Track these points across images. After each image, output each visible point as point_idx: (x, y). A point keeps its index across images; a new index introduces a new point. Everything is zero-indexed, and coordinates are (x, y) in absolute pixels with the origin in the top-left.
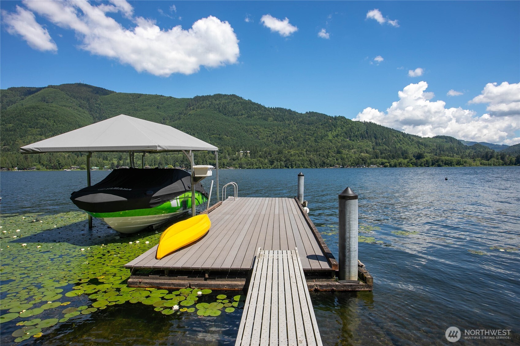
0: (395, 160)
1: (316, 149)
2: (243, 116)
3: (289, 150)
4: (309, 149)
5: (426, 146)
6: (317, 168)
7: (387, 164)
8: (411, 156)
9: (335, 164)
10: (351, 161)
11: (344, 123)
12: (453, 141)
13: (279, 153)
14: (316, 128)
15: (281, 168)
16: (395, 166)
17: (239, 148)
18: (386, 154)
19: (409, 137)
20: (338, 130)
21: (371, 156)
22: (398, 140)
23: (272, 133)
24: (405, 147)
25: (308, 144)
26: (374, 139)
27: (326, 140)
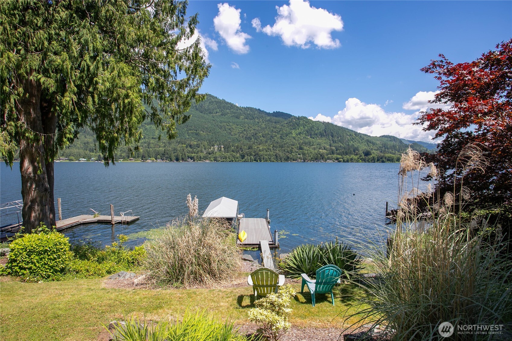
0: (348, 156)
1: (281, 145)
2: (218, 114)
3: (258, 146)
4: (275, 145)
5: (374, 144)
6: (282, 162)
7: (341, 159)
8: (361, 152)
9: (298, 159)
10: (311, 156)
11: (306, 122)
12: (396, 139)
13: (249, 148)
14: (282, 126)
15: (251, 161)
16: (348, 161)
17: (214, 142)
18: (341, 151)
19: (360, 135)
20: (301, 129)
21: (328, 152)
22: (351, 138)
23: (243, 129)
24: (356, 145)
25: (274, 141)
26: (331, 137)
27: (290, 137)
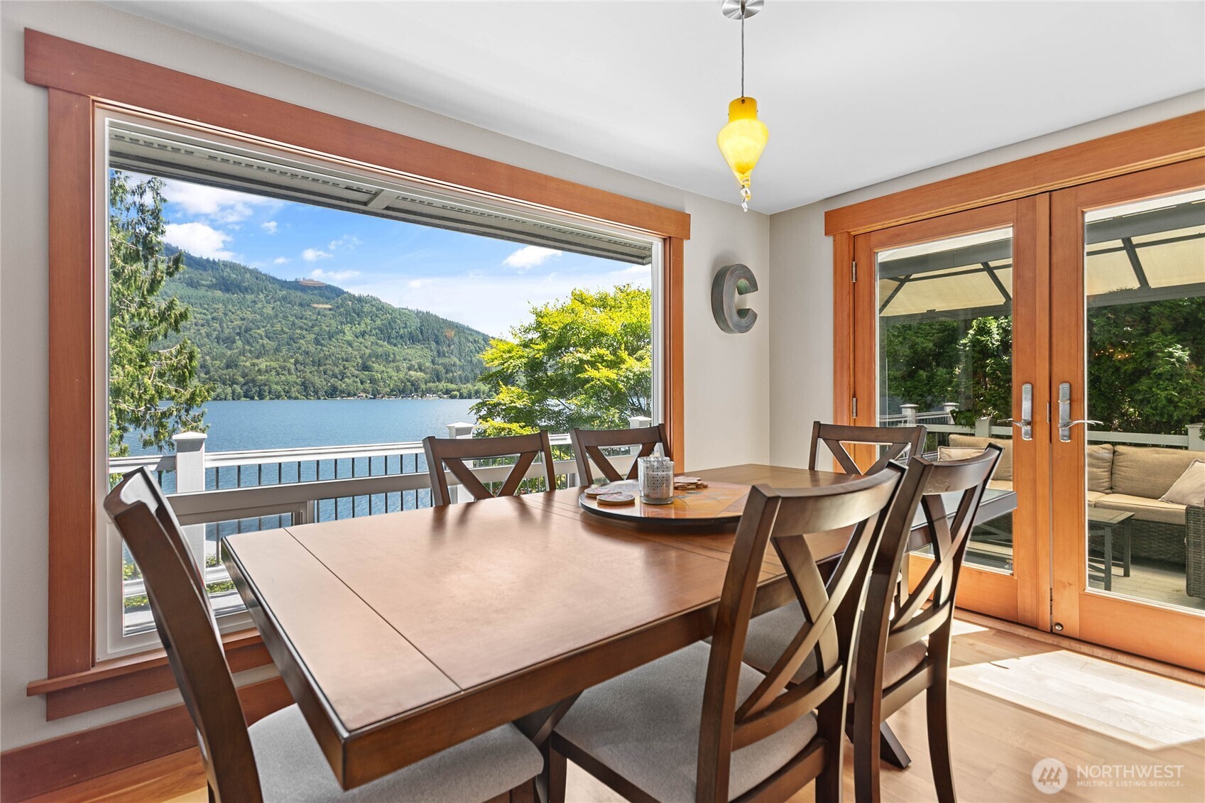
0: (469, 385)
1: (317, 360)
3: (256, 361)
4: (301, 358)
6: (318, 398)
7: (455, 393)
9: (360, 391)
10: (389, 385)
11: (378, 309)
13: (228, 366)
15: (233, 399)
16: (470, 397)
18: (455, 374)
20: (365, 323)
21: (428, 376)
22: (475, 347)
23: (209, 317)
25: (300, 348)
26: (433, 345)
27: (340, 341)
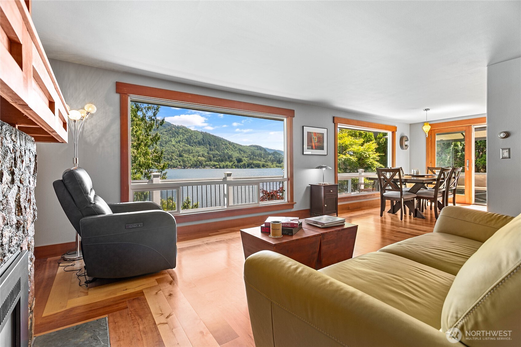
0: (223, 163)
5: (244, 152)
7: (218, 166)
8: (234, 159)
9: (178, 166)
10: (190, 163)
11: (185, 131)
12: (261, 149)
14: (161, 134)
16: (223, 167)
18: (217, 158)
19: (233, 145)
20: (180, 137)
21: (206, 159)
22: (226, 147)
24: (230, 153)
26: (208, 145)
27: (170, 144)
